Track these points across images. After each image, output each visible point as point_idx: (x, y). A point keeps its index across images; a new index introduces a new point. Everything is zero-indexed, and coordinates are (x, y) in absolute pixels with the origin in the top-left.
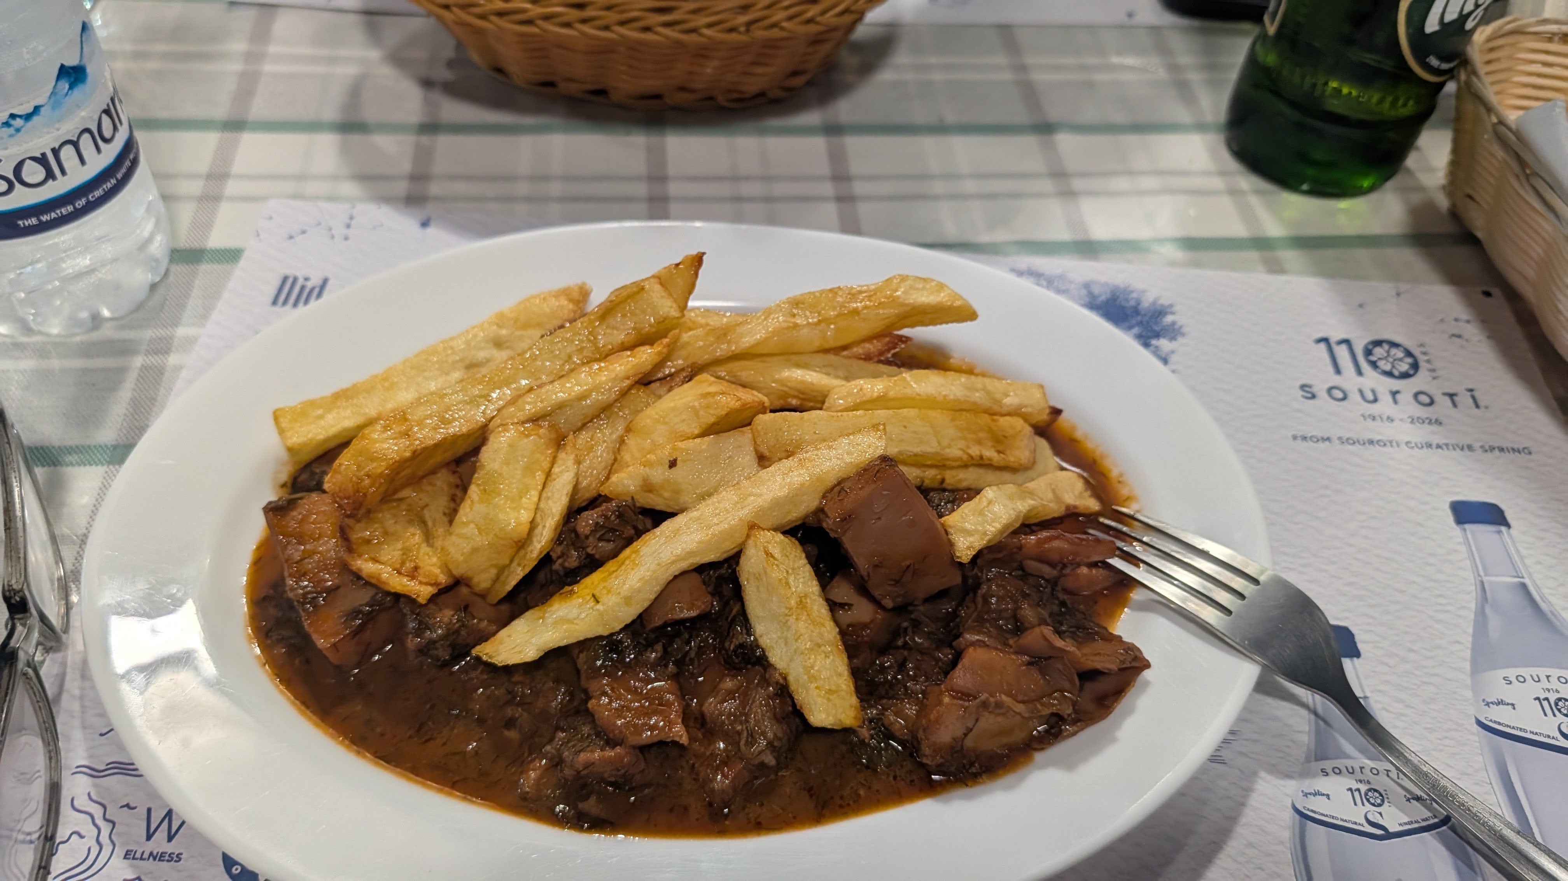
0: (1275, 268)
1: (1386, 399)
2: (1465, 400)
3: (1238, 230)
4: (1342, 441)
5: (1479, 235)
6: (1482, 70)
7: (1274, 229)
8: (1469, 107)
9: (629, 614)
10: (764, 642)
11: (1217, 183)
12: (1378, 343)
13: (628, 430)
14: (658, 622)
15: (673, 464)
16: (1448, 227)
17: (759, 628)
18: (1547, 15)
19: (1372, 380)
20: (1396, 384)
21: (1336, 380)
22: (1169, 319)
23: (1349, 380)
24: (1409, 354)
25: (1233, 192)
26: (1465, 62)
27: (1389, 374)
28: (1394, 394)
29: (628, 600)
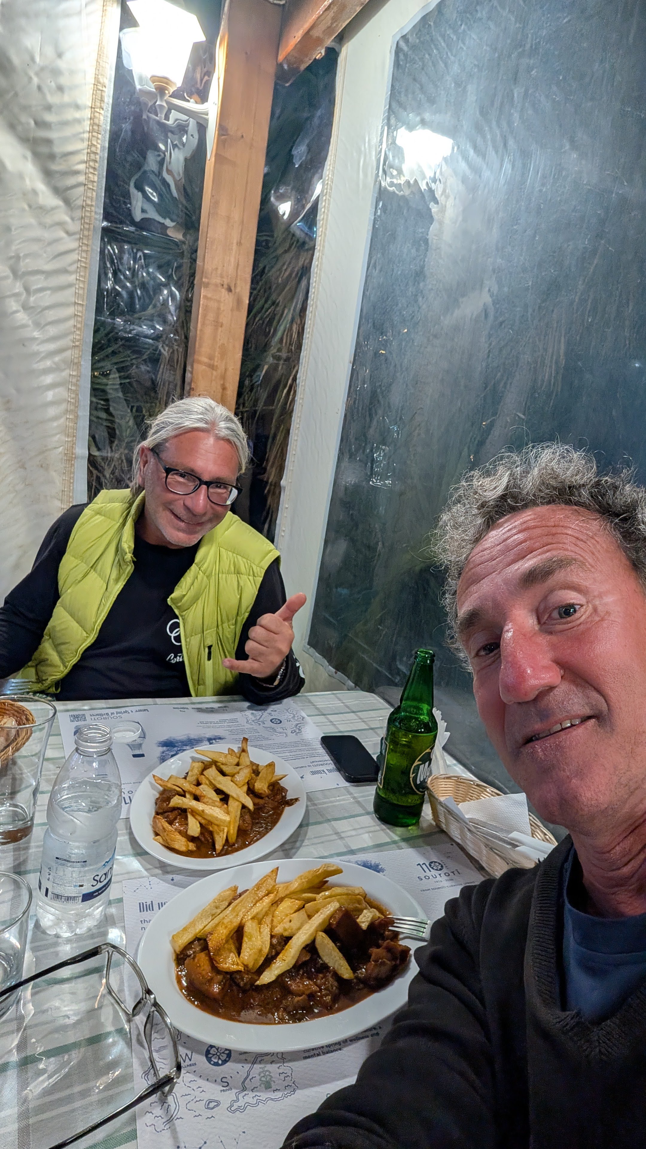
0: (400, 848)
1: (438, 876)
2: (456, 872)
3: (388, 840)
4: (432, 889)
5: (445, 830)
6: (431, 789)
7: (396, 838)
8: (432, 799)
9: (293, 962)
10: (327, 961)
11: (378, 828)
12: (432, 862)
13: (273, 917)
14: (300, 962)
15: (290, 921)
16: (437, 830)
17: (324, 959)
18: (442, 773)
19: (433, 872)
20: (440, 872)
21: (425, 874)
22: (380, 867)
23: (428, 873)
24: (440, 864)
25: (383, 830)
26: (428, 789)
27: (437, 870)
28: (440, 875)
29: (293, 957)
